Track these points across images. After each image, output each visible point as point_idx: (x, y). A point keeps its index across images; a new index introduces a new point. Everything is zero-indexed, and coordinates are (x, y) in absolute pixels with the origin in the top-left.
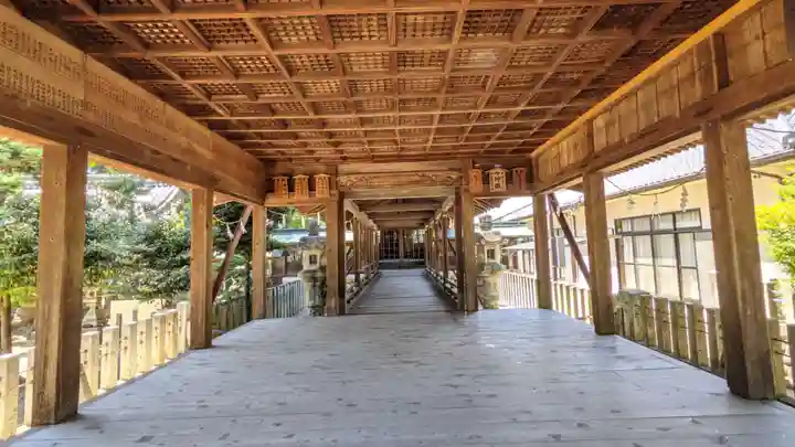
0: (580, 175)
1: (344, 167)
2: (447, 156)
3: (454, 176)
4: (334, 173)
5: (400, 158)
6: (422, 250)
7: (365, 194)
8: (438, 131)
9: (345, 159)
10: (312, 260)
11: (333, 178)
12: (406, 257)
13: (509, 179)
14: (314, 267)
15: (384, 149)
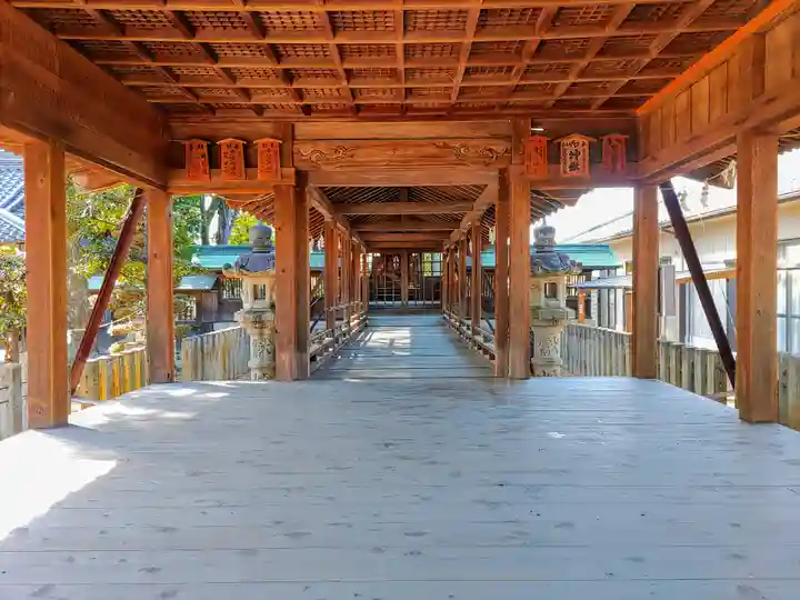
0: (733, 140)
1: (303, 129)
2: (487, 112)
3: (500, 147)
4: (287, 134)
5: (404, 113)
6: (438, 285)
7: (343, 178)
8: (476, 50)
9: (307, 110)
10: (258, 294)
11: (287, 147)
12: (411, 298)
13: (596, 155)
14: (259, 305)
15: (379, 91)
